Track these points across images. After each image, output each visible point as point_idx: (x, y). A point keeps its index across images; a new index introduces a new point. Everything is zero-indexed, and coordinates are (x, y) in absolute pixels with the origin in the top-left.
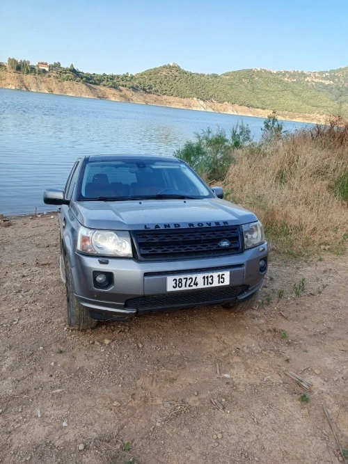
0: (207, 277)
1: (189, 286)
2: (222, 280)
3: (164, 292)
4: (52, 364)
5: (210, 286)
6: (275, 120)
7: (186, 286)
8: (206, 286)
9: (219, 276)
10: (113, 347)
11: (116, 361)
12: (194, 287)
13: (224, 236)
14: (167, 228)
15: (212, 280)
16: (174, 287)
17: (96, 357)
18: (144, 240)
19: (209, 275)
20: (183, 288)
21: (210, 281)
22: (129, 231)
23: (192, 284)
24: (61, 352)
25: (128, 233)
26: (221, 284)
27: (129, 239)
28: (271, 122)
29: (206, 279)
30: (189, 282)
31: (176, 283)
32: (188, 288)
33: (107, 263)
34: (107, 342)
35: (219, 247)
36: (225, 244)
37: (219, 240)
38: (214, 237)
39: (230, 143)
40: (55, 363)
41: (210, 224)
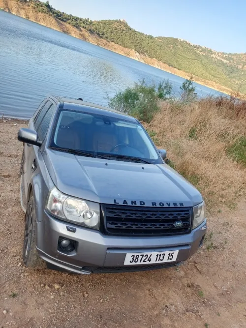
0: (160, 255)
1: (144, 261)
2: (171, 257)
3: (121, 265)
4: (5, 312)
5: (160, 262)
6: (190, 83)
7: (140, 262)
8: (157, 262)
9: (169, 254)
10: (62, 293)
11: (63, 312)
12: (148, 263)
13: (179, 217)
14: (134, 205)
15: (163, 257)
16: (131, 262)
17: (46, 305)
18: (112, 215)
19: (162, 253)
20: (138, 263)
21: (161, 258)
22: (100, 204)
23: (147, 260)
24: (14, 296)
25: (98, 205)
26: (169, 261)
27: (99, 211)
28: (188, 84)
29: (159, 257)
30: (144, 258)
31: (133, 259)
32: (142, 263)
33: (74, 231)
34: (57, 286)
35: (174, 226)
36: (178, 224)
37: (175, 221)
38: (171, 217)
39: (156, 93)
40: (7, 311)
41: (169, 204)
